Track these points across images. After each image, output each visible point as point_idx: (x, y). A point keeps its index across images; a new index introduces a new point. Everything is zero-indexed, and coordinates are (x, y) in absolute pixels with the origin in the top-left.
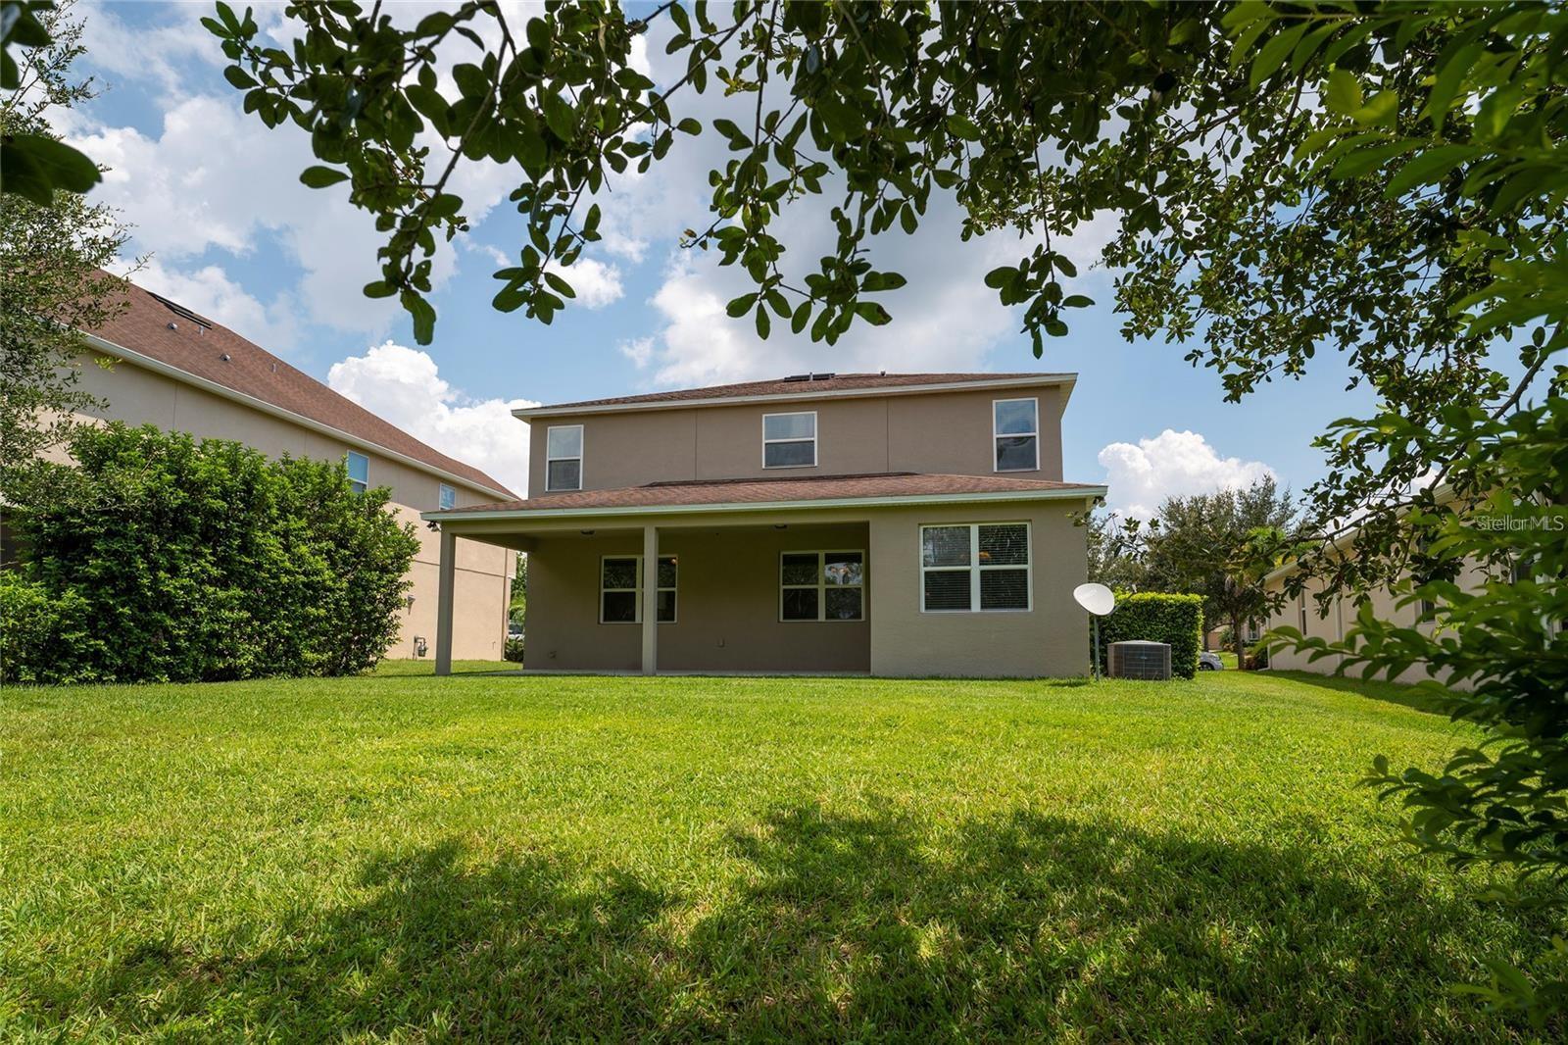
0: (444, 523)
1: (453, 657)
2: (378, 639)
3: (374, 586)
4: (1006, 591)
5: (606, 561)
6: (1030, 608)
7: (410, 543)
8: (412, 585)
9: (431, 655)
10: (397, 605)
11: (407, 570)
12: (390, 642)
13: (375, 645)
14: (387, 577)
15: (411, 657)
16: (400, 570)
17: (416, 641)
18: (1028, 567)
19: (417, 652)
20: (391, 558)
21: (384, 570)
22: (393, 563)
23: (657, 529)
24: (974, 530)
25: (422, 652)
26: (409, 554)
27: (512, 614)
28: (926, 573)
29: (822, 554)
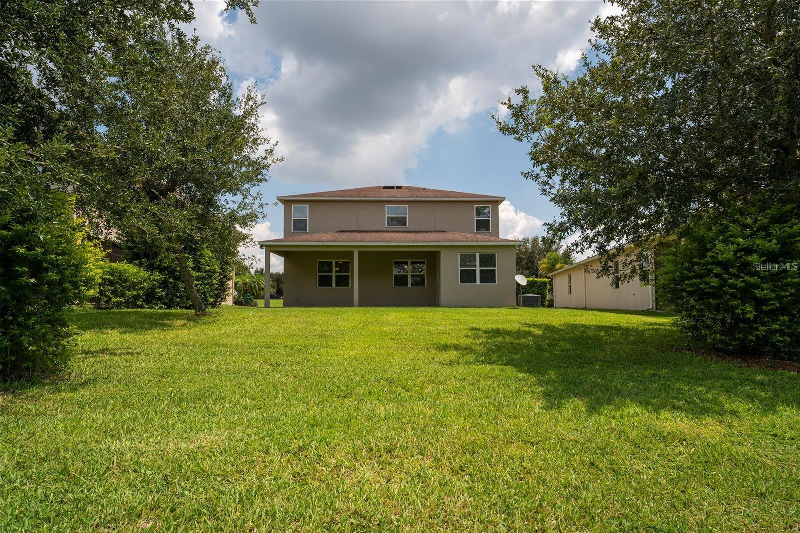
0: (266, 246)
4: (488, 277)
5: (319, 262)
6: (497, 283)
18: (496, 269)
23: (359, 251)
24: (478, 255)
28: (461, 270)
29: (410, 262)
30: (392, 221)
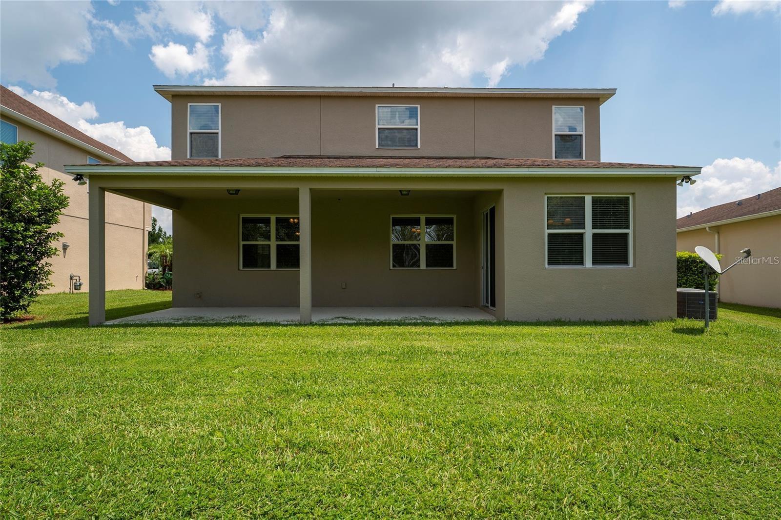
0: (92, 177)
1: (108, 288)
2: (28, 285)
3: (19, 236)
4: (612, 251)
5: (243, 219)
6: (630, 265)
7: (58, 198)
8: (62, 235)
9: (85, 288)
10: (48, 253)
11: (56, 222)
12: (41, 287)
13: (25, 291)
14: (33, 228)
15: (67, 291)
16: (48, 222)
17: (71, 278)
18: (630, 231)
19: (72, 287)
20: (38, 211)
21: (30, 221)
22: (39, 216)
23: (311, 189)
24: (589, 200)
25: (77, 287)
26: (57, 208)
27: (150, 255)
28: (549, 235)
29: (423, 218)
30: (388, 136)
